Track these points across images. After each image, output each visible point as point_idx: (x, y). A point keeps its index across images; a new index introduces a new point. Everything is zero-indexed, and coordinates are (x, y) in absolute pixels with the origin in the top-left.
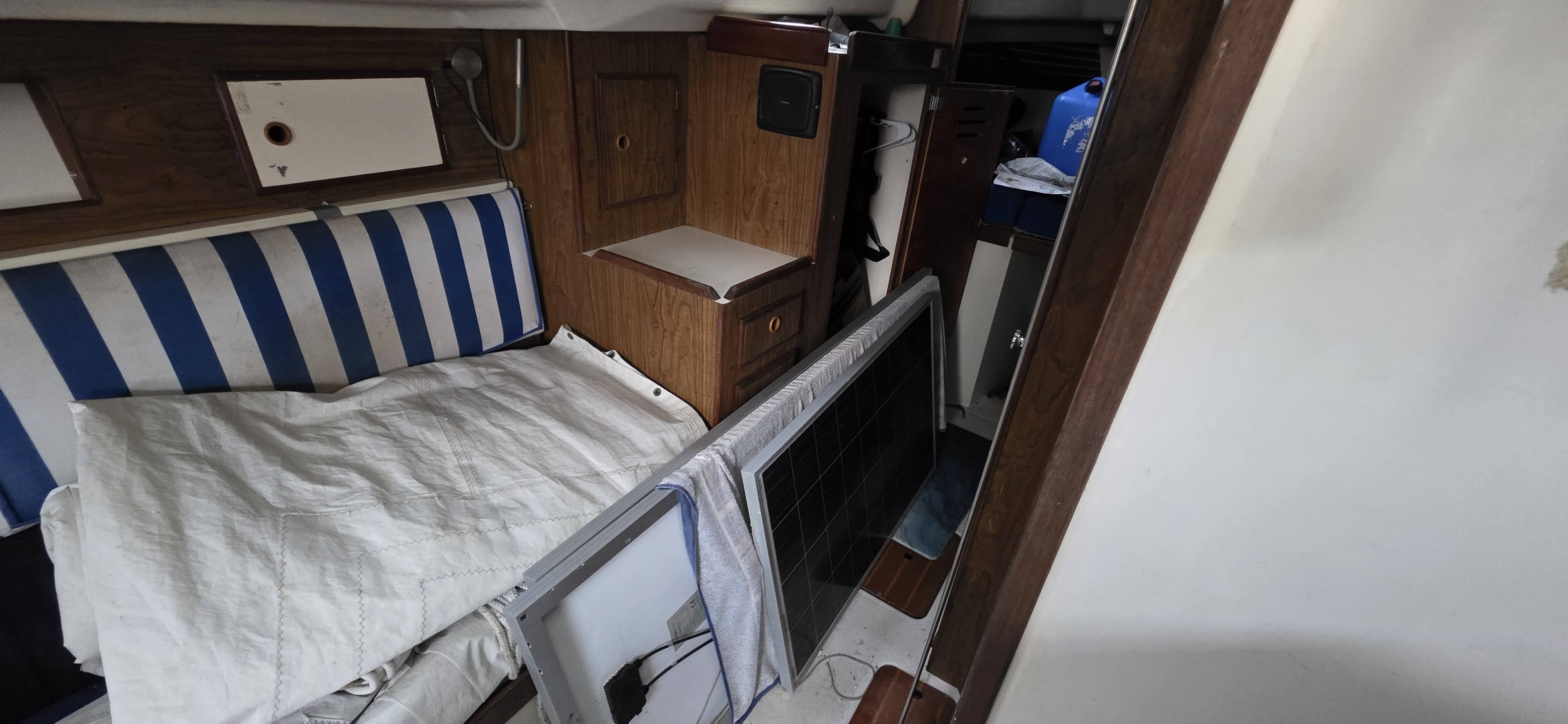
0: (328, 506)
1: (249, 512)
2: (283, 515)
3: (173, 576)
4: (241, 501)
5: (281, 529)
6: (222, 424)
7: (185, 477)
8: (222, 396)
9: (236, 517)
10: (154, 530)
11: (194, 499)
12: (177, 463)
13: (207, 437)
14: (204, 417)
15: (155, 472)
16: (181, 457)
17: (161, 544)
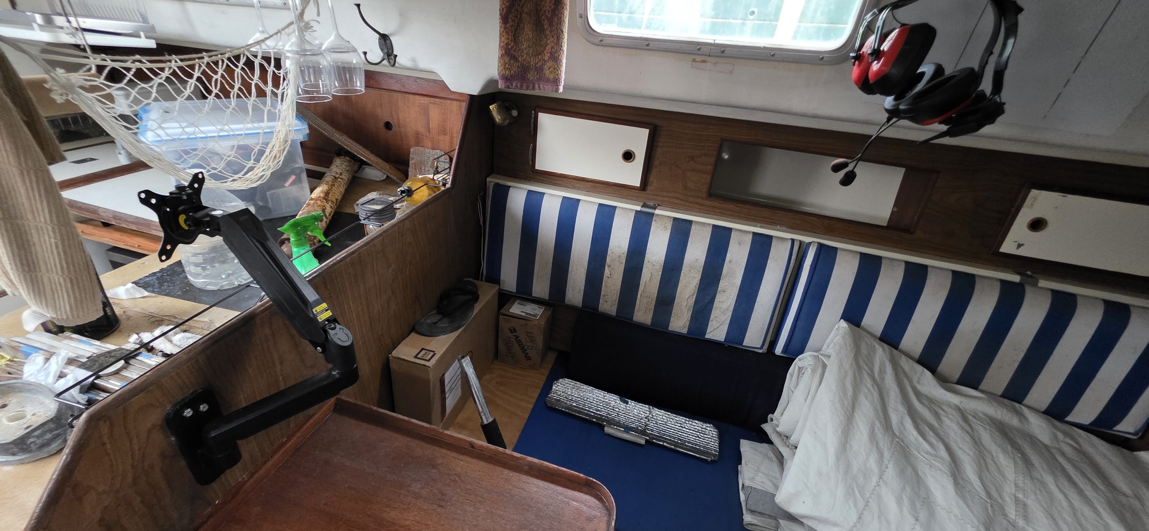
0: (919, 453)
1: (883, 426)
2: (897, 440)
3: (842, 432)
4: (882, 417)
5: (893, 447)
6: (891, 368)
7: (866, 386)
8: (895, 352)
9: (877, 423)
10: (846, 403)
11: (865, 400)
12: (866, 376)
13: (882, 371)
14: (885, 359)
15: (857, 375)
16: (868, 374)
17: (845, 413)
